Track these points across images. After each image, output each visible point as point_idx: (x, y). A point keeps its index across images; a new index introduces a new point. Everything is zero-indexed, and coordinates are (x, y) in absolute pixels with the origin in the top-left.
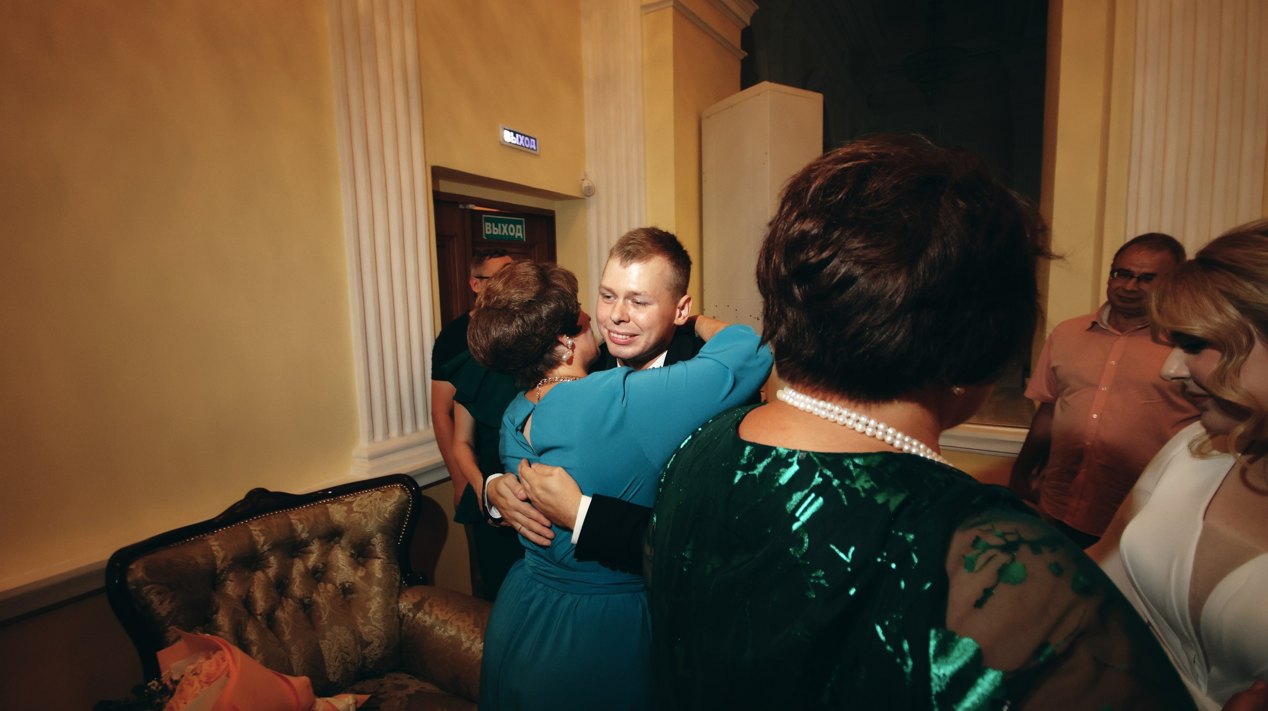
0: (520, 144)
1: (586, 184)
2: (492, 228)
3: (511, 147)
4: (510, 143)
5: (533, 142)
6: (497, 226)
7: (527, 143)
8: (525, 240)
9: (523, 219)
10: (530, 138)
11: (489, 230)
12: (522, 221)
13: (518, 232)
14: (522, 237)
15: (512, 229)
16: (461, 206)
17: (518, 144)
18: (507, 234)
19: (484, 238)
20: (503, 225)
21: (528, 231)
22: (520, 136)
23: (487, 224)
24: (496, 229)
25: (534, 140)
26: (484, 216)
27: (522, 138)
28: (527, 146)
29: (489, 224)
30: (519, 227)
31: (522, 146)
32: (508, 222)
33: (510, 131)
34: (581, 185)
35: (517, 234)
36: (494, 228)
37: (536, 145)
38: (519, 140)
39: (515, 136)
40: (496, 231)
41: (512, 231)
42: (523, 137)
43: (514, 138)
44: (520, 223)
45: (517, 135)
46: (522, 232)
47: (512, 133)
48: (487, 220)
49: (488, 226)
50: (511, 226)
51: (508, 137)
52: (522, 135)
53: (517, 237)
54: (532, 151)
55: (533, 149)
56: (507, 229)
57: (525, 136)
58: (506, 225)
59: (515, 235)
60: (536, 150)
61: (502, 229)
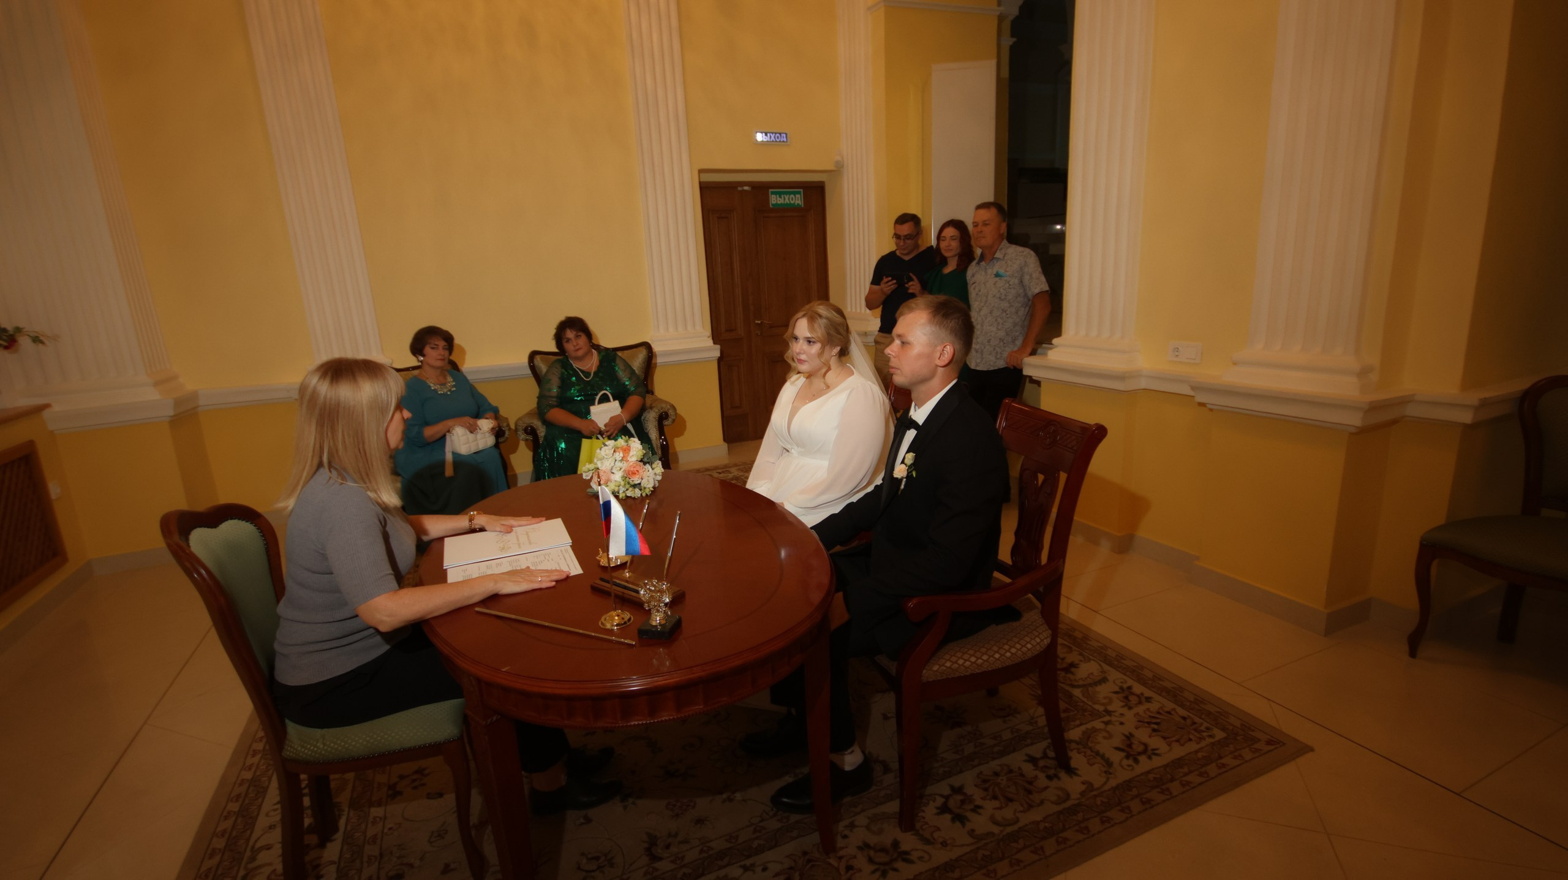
1: (838, 158)
2: (776, 199)
3: (763, 143)
4: (763, 141)
5: (784, 136)
6: (780, 197)
7: (778, 138)
8: (803, 206)
9: (802, 190)
10: (780, 134)
12: (800, 192)
13: (797, 200)
14: (800, 204)
15: (792, 198)
16: (740, 189)
17: (769, 140)
18: (789, 202)
19: (771, 206)
20: (785, 196)
21: (806, 198)
23: (772, 196)
24: (780, 199)
26: (770, 190)
27: (773, 136)
28: (777, 140)
29: (774, 196)
30: (798, 196)
31: (773, 141)
32: (790, 193)
33: (762, 133)
34: (833, 161)
35: (797, 202)
36: (778, 199)
37: (786, 138)
38: (771, 137)
39: (766, 135)
40: (779, 201)
41: (792, 200)
42: (774, 134)
43: (766, 137)
44: (799, 193)
45: (768, 135)
46: (801, 200)
47: (764, 134)
48: (773, 193)
49: (774, 198)
50: (792, 196)
51: (760, 137)
52: (772, 133)
53: (797, 204)
54: (783, 143)
55: (783, 141)
56: (789, 199)
57: (776, 133)
58: (788, 196)
59: (795, 203)
60: (787, 141)
61: (785, 199)
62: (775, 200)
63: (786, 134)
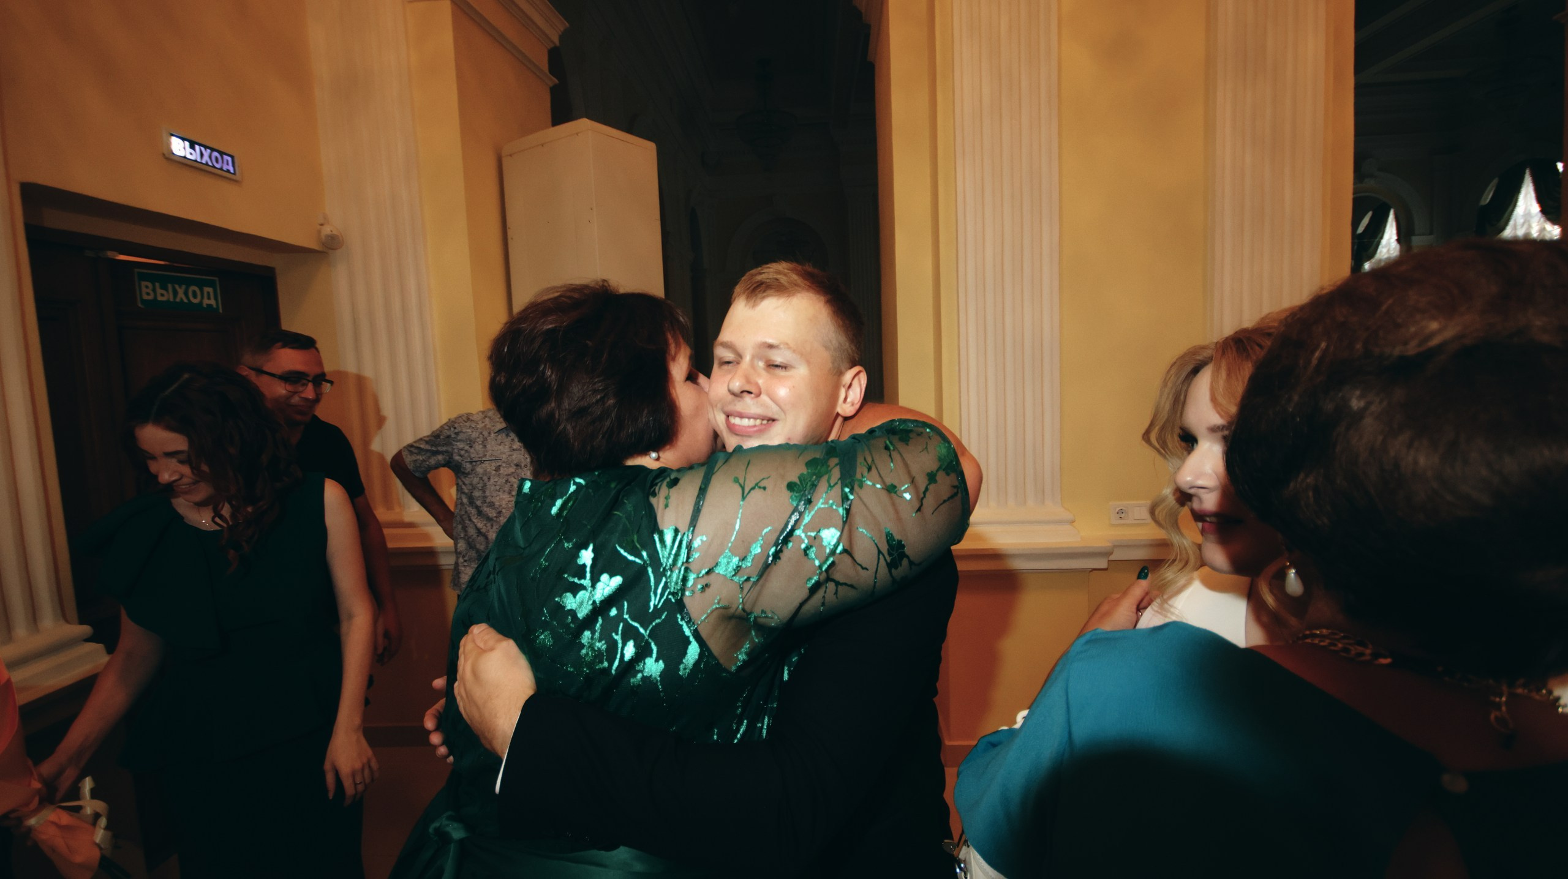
0: (204, 162)
1: (327, 230)
2: (154, 290)
3: (183, 162)
4: (185, 157)
5: (227, 161)
6: (164, 288)
7: (217, 161)
8: (221, 311)
9: (216, 279)
10: (222, 153)
11: (148, 294)
12: (214, 281)
13: (209, 298)
14: (215, 306)
15: (194, 292)
17: (199, 160)
18: (185, 300)
19: (140, 305)
20: (177, 287)
21: (228, 298)
22: (203, 149)
23: (144, 283)
24: (163, 292)
25: (229, 159)
26: (136, 270)
27: (206, 153)
28: (218, 166)
29: (149, 284)
30: (206, 289)
31: (207, 164)
32: (188, 283)
33: (183, 139)
34: (319, 232)
35: (206, 302)
36: (159, 291)
37: (234, 166)
38: (202, 155)
39: (192, 147)
40: (162, 295)
41: (195, 296)
42: (209, 151)
43: (192, 151)
44: (211, 284)
45: (197, 147)
46: (216, 299)
47: (187, 144)
48: (144, 277)
49: (147, 287)
50: (194, 288)
51: (179, 147)
52: (206, 147)
53: (205, 306)
54: (227, 175)
55: (228, 171)
56: (186, 293)
57: (213, 150)
58: (184, 287)
59: (201, 303)
60: (234, 174)
61: (175, 293)
62: (147, 291)
63: (232, 157)
